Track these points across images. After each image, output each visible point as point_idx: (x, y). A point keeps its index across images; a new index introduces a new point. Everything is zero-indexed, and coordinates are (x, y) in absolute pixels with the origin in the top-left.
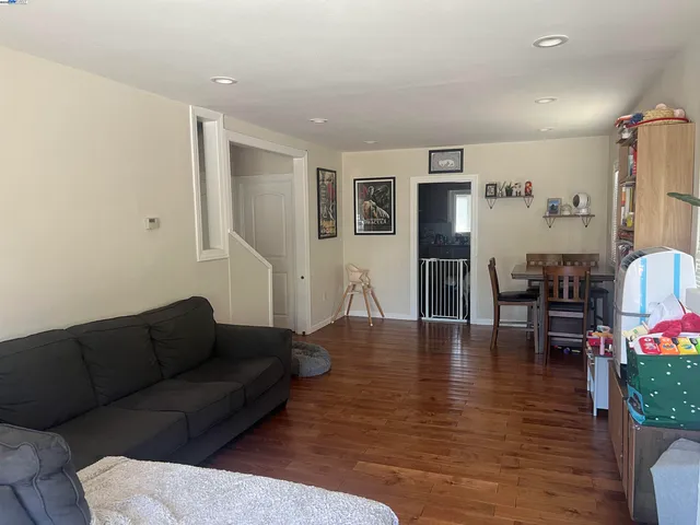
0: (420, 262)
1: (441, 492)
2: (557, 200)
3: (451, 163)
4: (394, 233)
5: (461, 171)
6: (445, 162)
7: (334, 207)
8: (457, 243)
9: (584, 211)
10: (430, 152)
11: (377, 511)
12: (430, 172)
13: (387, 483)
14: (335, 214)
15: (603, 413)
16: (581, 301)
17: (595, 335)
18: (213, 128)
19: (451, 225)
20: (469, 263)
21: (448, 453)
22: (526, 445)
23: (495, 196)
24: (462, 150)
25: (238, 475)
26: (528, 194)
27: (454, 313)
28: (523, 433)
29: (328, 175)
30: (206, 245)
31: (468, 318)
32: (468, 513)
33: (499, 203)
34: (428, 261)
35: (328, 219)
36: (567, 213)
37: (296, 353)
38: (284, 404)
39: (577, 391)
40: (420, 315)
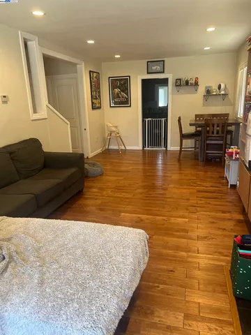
0: (143, 121)
1: (163, 225)
2: (210, 87)
3: (158, 68)
4: (130, 106)
5: (164, 72)
6: (155, 67)
7: (99, 92)
8: (160, 112)
9: (223, 92)
10: (148, 62)
11: (139, 233)
12: (148, 73)
13: (136, 222)
14: (100, 96)
15: (233, 187)
16: (222, 135)
17: (230, 150)
18: (33, 45)
19: (157, 102)
20: (167, 120)
21: (164, 208)
22: (200, 202)
23: (180, 85)
24: (164, 61)
25: (67, 221)
26: (196, 84)
27: (159, 145)
28: (197, 197)
29: (95, 75)
30: (35, 111)
31: (166, 147)
32: (176, 233)
33: (182, 89)
34: (147, 120)
35: (96, 99)
36: (214, 93)
37: (86, 166)
38: (82, 190)
39: (220, 177)
40: (144, 147)
